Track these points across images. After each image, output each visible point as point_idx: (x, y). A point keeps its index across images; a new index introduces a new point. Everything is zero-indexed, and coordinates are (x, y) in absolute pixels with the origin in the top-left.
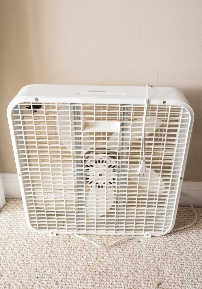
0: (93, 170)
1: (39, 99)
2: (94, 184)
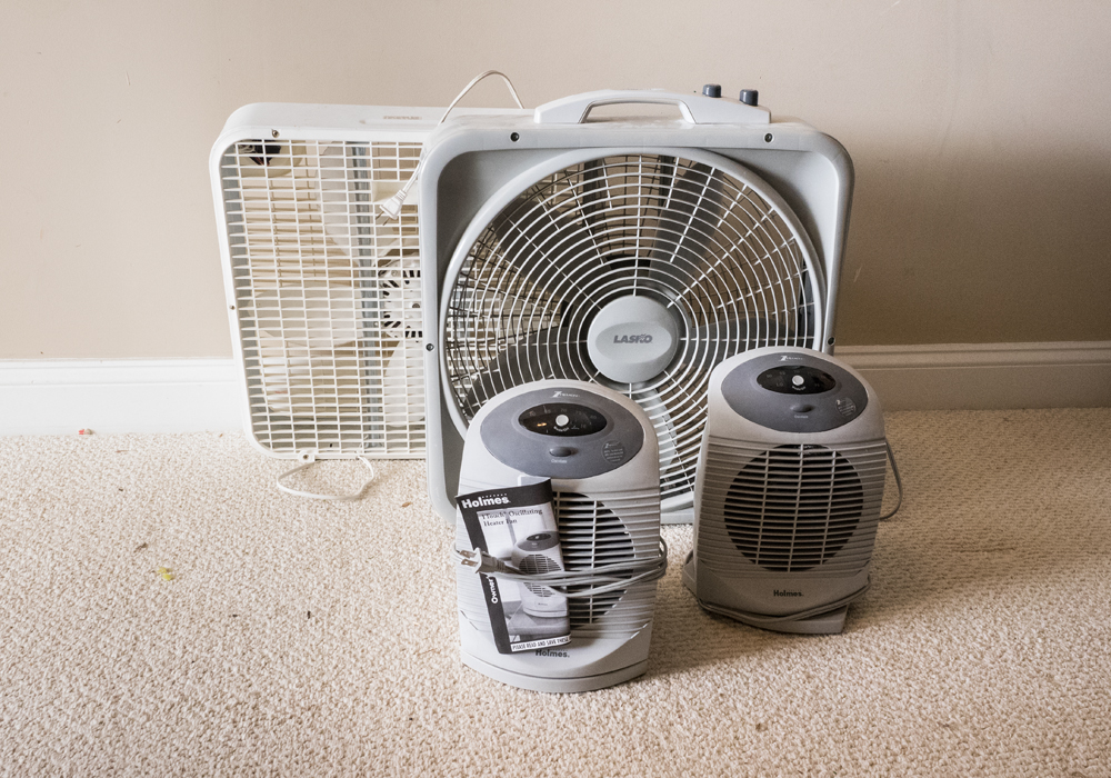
0: (399, 294)
1: (279, 131)
2: (402, 329)
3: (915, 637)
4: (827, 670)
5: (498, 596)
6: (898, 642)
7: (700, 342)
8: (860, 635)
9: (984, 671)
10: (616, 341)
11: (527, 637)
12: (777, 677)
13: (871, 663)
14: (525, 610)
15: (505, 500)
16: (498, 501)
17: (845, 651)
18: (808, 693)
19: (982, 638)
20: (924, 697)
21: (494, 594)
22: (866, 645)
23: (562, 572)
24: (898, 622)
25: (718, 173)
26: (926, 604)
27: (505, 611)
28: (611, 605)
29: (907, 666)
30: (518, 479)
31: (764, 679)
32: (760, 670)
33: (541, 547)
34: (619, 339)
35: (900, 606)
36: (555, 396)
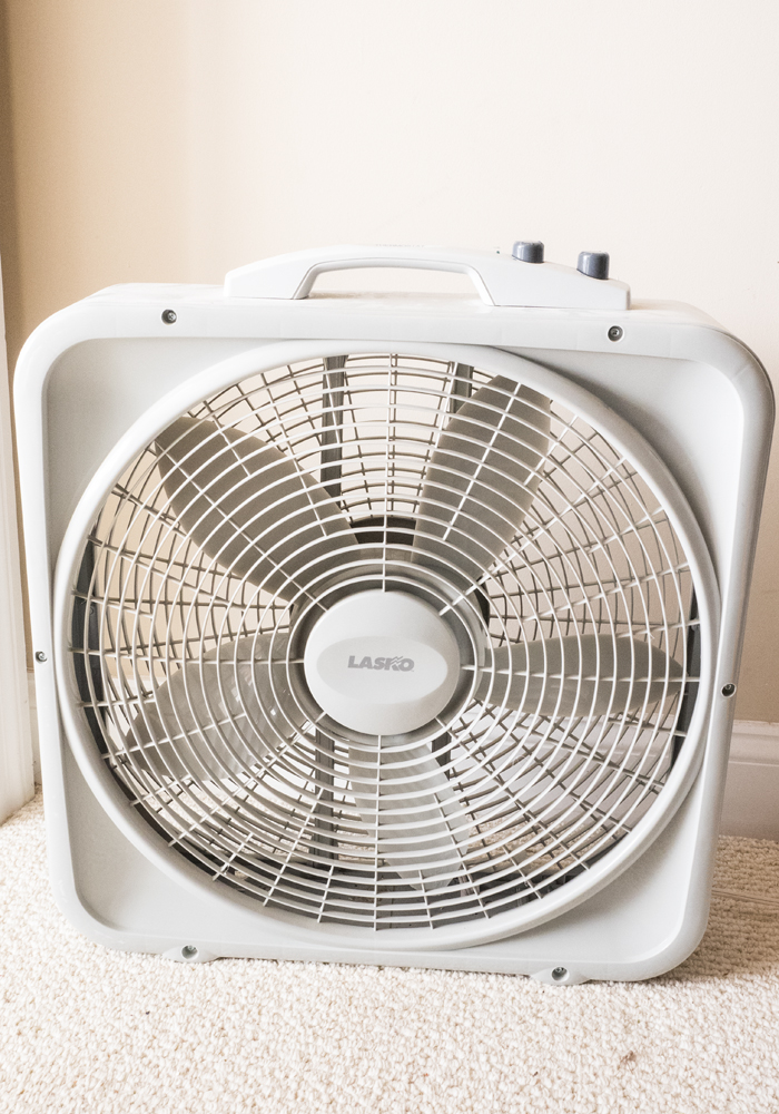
7: (497, 675)
10: (351, 664)
25: (526, 392)
34: (358, 661)
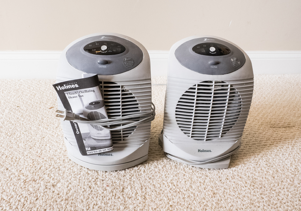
3: (261, 169)
4: (223, 189)
5: (79, 131)
6: (254, 172)
8: (237, 169)
9: (296, 189)
11: (93, 148)
12: (199, 194)
13: (243, 185)
14: (92, 137)
15: (77, 86)
16: (73, 86)
17: (230, 178)
18: (214, 204)
19: (291, 170)
20: (271, 205)
21: (77, 130)
22: (240, 174)
23: (107, 119)
24: (253, 162)
26: (264, 153)
27: (83, 137)
28: (131, 133)
29: (260, 186)
30: (82, 75)
31: (193, 195)
32: (190, 189)
33: (96, 108)
35: (253, 154)
36: (102, 38)
